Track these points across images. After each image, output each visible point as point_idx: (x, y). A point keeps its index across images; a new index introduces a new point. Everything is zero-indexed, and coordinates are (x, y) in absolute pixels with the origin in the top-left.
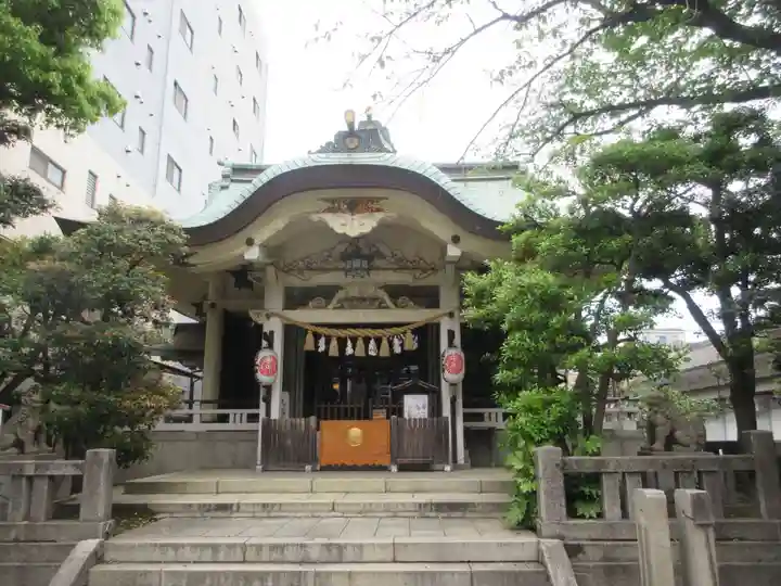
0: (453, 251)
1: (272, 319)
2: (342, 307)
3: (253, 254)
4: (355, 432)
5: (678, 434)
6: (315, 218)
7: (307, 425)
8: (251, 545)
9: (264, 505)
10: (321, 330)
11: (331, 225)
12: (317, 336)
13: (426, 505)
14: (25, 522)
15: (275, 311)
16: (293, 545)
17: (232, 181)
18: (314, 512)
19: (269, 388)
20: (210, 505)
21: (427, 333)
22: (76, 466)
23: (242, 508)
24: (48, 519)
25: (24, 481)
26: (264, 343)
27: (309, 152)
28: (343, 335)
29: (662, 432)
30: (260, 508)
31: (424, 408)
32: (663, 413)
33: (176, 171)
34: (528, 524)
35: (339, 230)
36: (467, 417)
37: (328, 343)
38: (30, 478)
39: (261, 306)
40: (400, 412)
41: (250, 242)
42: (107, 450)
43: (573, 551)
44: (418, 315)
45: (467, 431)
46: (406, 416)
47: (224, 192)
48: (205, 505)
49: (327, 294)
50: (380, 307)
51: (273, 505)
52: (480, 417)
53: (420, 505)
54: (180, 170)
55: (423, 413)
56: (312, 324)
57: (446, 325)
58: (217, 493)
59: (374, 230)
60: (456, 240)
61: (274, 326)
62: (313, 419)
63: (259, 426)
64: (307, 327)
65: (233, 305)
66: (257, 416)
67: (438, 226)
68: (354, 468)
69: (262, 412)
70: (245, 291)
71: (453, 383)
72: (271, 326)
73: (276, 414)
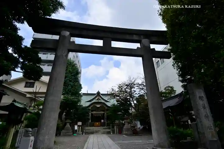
0: (106, 108)
2: (96, 112)
3: (90, 108)
4: (97, 123)
6: (95, 105)
7: (93, 123)
12: (94, 115)
19: (90, 119)
21: (104, 114)
28: (96, 114)
34: (110, 129)
35: (97, 106)
36: (107, 122)
43: (112, 130)
44: (103, 112)
49: (95, 110)
50: (100, 112)
56: (94, 113)
59: (100, 106)
67: (104, 106)
68: (97, 126)
71: (106, 119)
72: (90, 114)
73: (90, 122)
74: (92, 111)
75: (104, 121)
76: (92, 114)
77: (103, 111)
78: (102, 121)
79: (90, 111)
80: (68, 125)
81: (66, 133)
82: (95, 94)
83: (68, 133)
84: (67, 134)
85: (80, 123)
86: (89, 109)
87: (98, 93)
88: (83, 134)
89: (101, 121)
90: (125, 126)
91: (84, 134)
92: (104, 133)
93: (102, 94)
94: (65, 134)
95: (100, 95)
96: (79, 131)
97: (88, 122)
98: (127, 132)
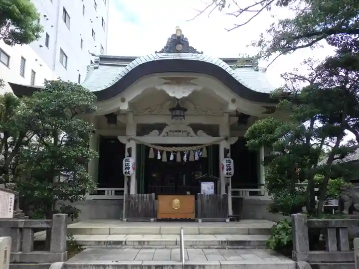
0: (232, 107)
1: (131, 141)
2: (168, 135)
4: (176, 201)
5: (355, 205)
6: (159, 88)
7: (150, 198)
8: (145, 266)
9: (140, 242)
10: (157, 147)
11: (167, 92)
12: (155, 151)
13: (225, 242)
14: (20, 253)
15: (133, 137)
16: (168, 265)
17: (100, 64)
18: (165, 245)
19: (129, 178)
20: (110, 241)
22: (47, 223)
23: (127, 243)
24: (31, 251)
25: (18, 230)
26: (127, 154)
27: (156, 52)
28: (169, 150)
29: (347, 204)
30: (137, 243)
31: (212, 189)
32: (348, 195)
33: (65, 58)
35: (171, 95)
36: (234, 193)
37: (161, 155)
38: (21, 229)
39: (124, 135)
40: (199, 190)
41: (123, 100)
42: (64, 215)
46: (202, 193)
47: (96, 70)
48: (107, 241)
49: (160, 127)
50: (188, 135)
51: (144, 242)
52: (238, 193)
53: (222, 241)
54: (67, 57)
55: (212, 192)
56: (152, 144)
57: (223, 146)
58: (110, 234)
59: (190, 95)
60: (233, 101)
61: (132, 145)
62: (153, 194)
63: (124, 197)
64: (151, 146)
65: (106, 133)
66: (123, 191)
67: (225, 94)
68: (176, 220)
69: (125, 189)
70: (112, 125)
72: (130, 145)
73: (133, 191)
74: (143, 130)
75: (217, 189)
76: (143, 150)
77: (212, 130)
78: (207, 188)
79: (132, 131)
89: (195, 190)
97: (121, 193)
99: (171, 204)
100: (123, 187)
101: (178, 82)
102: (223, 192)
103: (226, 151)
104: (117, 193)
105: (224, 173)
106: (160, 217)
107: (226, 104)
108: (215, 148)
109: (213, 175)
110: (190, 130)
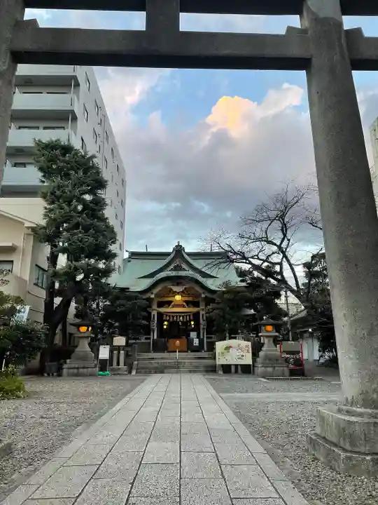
0: (203, 296)
1: (154, 311)
2: (173, 307)
3: (153, 296)
4: (178, 342)
6: (168, 287)
10: (167, 314)
11: (172, 289)
12: (167, 316)
13: (196, 357)
15: (155, 309)
19: (154, 329)
20: (150, 358)
21: (196, 314)
26: (152, 318)
28: (173, 315)
31: (196, 335)
35: (174, 290)
36: (207, 338)
37: (169, 317)
39: (151, 307)
40: (189, 336)
41: (152, 293)
44: (195, 310)
45: (207, 342)
46: (191, 338)
47: (130, 263)
49: (169, 303)
50: (184, 307)
52: (211, 338)
56: (165, 312)
57: (201, 313)
58: (148, 356)
59: (183, 290)
60: (204, 293)
62: (166, 339)
63: (151, 341)
67: (198, 289)
69: (151, 336)
71: (204, 329)
72: (154, 313)
73: (155, 337)
74: (161, 305)
76: (160, 315)
77: (196, 304)
78: (193, 335)
79: (155, 306)
80: (84, 347)
81: (78, 368)
82: (167, 254)
83: (85, 370)
84: (81, 370)
85: (120, 341)
86: (149, 300)
87: (179, 250)
88: (130, 372)
89: (187, 336)
90: (264, 349)
91: (134, 372)
92: (195, 372)
93: (189, 254)
94: (75, 371)
95: (185, 255)
96: (118, 364)
97: (149, 338)
98: (270, 369)
99: (174, 343)
100: (149, 334)
101: (178, 284)
102: (202, 337)
103: (203, 315)
104: (146, 339)
105: (202, 326)
106: (170, 350)
107: (200, 295)
108: (198, 313)
109: (197, 329)
110: (184, 304)
